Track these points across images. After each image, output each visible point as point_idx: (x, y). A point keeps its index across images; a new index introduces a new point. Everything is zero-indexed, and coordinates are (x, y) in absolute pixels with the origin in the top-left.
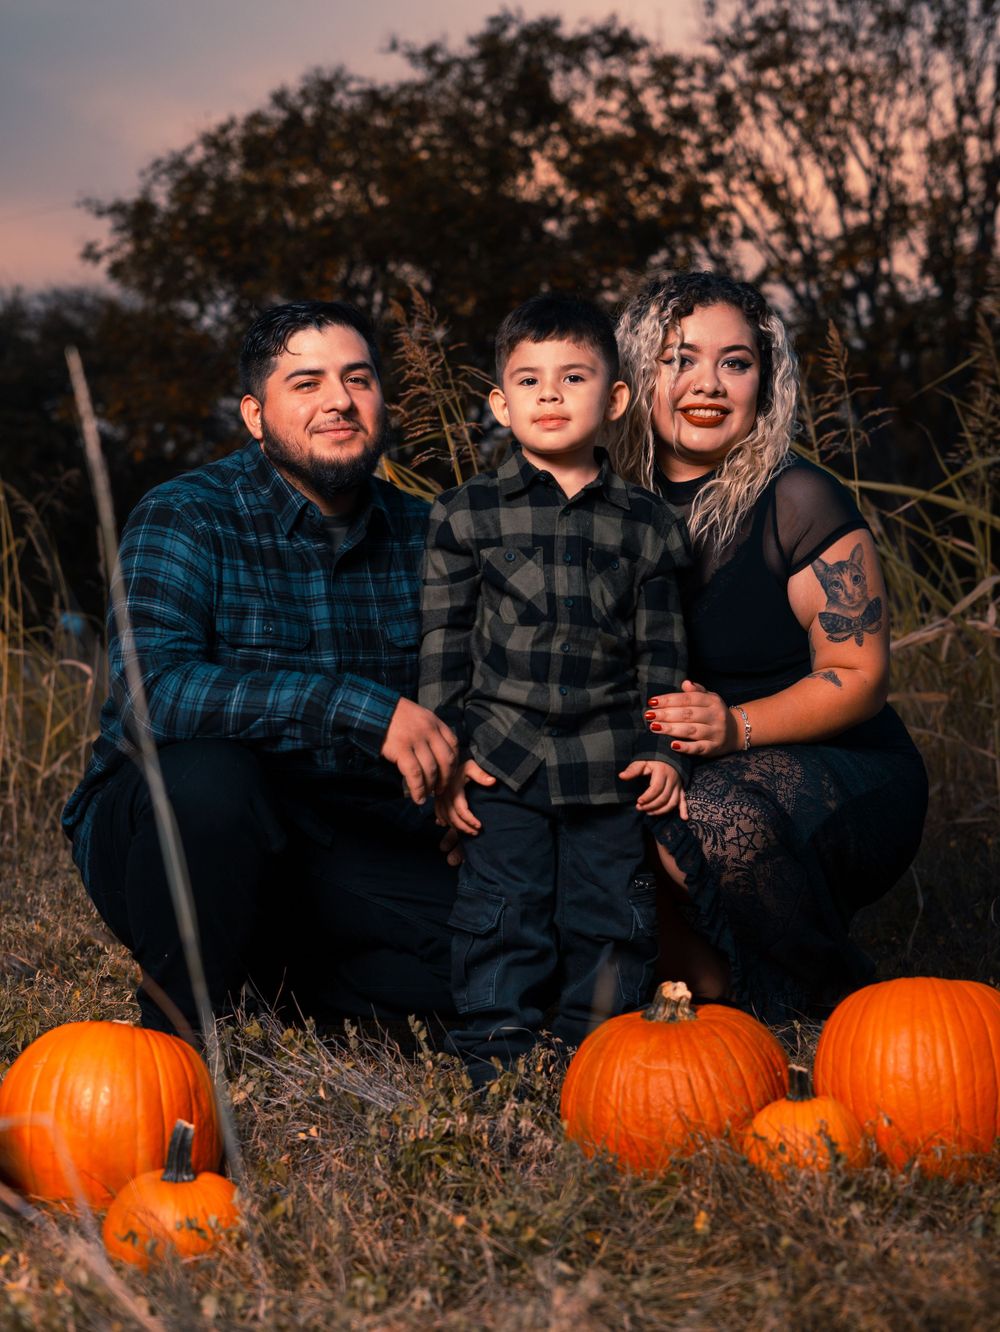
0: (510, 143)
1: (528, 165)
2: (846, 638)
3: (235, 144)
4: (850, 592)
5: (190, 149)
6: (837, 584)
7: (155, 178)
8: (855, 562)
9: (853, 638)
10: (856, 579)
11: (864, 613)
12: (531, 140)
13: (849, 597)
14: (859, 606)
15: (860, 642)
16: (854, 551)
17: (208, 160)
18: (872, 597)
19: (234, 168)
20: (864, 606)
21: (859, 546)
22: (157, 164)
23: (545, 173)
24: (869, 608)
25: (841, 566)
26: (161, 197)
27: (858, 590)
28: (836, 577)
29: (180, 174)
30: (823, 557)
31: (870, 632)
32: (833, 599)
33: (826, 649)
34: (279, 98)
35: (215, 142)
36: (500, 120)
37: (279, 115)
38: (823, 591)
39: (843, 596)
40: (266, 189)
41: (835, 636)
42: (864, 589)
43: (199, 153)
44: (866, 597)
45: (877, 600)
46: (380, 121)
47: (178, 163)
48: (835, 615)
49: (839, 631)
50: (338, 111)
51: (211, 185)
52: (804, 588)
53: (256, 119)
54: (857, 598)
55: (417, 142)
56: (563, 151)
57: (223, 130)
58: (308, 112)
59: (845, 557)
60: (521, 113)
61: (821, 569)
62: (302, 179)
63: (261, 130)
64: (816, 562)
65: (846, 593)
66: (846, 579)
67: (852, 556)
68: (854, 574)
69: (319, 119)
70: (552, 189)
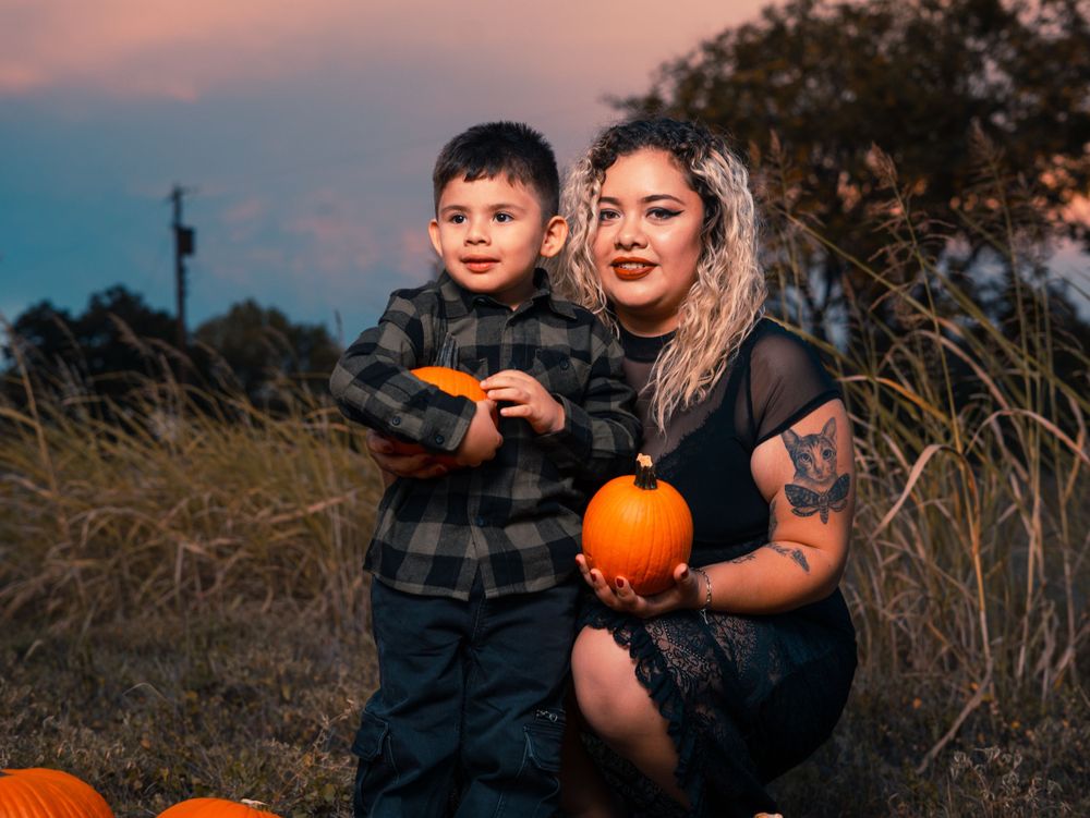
0: (962, 47)
1: (978, 67)
2: (811, 513)
3: (730, 52)
4: (819, 466)
5: (692, 55)
6: (806, 456)
7: (664, 78)
8: (826, 436)
9: (818, 514)
10: (826, 454)
11: (832, 489)
12: (982, 45)
13: (817, 471)
14: (827, 481)
15: (825, 520)
16: (827, 425)
17: (707, 64)
18: (840, 473)
19: (728, 70)
20: (833, 481)
21: (832, 420)
22: (664, 67)
23: (993, 73)
24: (836, 484)
25: (812, 439)
26: (668, 94)
27: (827, 465)
28: (806, 449)
29: (684, 75)
30: (793, 428)
31: (835, 510)
32: (801, 472)
33: (789, 523)
34: (768, 13)
35: (714, 49)
36: (956, 28)
37: (765, 25)
38: (791, 462)
39: (812, 470)
40: (752, 86)
41: (801, 510)
42: (834, 464)
43: (699, 59)
44: (834, 473)
45: (846, 477)
46: (852, 30)
47: (683, 66)
48: (802, 488)
49: (805, 505)
50: (816, 22)
51: (708, 84)
52: (770, 458)
53: (745, 29)
54: (825, 473)
55: (883, 48)
56: (1010, 54)
57: (722, 37)
58: (791, 23)
59: (817, 430)
60: (974, 21)
61: (791, 440)
62: (785, 79)
63: (751, 38)
64: (786, 432)
65: (815, 467)
66: (817, 452)
67: (825, 429)
68: (825, 448)
69: (799, 29)
70: (999, 87)
